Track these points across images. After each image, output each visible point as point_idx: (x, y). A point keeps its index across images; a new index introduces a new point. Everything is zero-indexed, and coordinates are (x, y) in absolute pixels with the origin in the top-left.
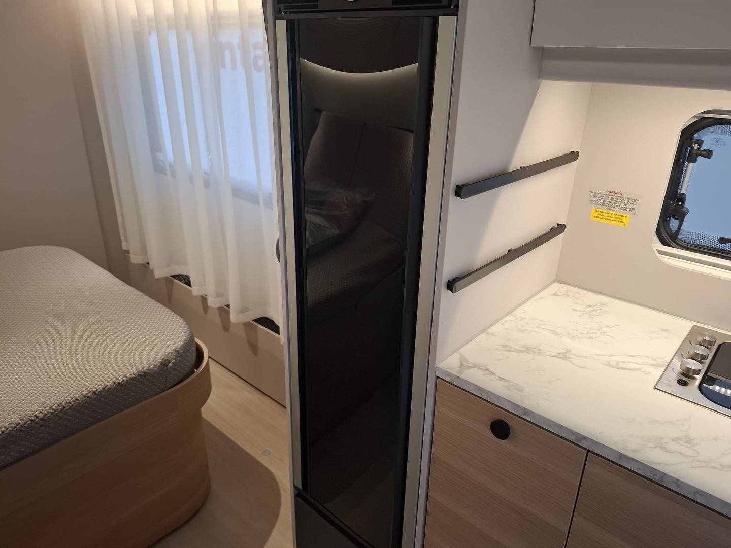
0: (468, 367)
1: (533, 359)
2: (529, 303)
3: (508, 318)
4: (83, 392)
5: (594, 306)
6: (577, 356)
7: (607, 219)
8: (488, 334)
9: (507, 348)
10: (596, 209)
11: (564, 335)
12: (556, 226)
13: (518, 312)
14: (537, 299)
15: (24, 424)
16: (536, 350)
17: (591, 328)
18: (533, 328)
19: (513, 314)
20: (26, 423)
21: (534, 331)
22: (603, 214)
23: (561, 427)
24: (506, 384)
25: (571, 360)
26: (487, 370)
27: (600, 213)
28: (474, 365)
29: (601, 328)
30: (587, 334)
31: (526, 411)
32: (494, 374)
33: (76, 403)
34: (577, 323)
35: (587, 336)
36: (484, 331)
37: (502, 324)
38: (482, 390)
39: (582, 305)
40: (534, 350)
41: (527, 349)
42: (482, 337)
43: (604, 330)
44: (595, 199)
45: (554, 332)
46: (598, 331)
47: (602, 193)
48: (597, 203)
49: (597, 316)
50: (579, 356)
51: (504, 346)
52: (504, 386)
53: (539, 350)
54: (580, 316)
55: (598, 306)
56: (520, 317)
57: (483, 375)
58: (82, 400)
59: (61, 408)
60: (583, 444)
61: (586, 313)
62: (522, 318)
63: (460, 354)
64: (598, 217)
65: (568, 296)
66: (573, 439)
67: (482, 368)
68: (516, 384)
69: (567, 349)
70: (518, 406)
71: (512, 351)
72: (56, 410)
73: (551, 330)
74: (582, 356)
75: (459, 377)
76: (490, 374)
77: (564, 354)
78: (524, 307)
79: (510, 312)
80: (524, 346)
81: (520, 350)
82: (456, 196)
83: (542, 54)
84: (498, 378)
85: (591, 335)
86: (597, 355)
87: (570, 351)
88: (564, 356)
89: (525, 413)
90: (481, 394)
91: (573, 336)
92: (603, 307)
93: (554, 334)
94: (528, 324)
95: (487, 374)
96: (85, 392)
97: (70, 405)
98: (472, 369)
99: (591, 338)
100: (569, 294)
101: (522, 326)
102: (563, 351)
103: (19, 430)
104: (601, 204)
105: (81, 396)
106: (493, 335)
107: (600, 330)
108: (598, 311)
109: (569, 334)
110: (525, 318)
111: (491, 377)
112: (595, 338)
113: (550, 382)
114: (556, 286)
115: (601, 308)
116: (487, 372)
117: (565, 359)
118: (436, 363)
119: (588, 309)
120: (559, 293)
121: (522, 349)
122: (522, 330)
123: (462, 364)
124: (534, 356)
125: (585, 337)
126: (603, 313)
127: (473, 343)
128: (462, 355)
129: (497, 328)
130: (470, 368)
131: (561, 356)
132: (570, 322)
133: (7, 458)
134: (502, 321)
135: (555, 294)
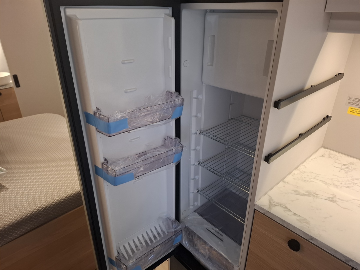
0: (274, 205)
1: (313, 201)
2: (307, 161)
3: (295, 172)
4: (65, 195)
5: (347, 165)
6: (341, 200)
7: (358, 113)
8: (285, 182)
9: (297, 193)
10: (352, 107)
11: (331, 185)
12: (326, 117)
13: (301, 168)
14: (312, 159)
15: (36, 211)
16: (315, 195)
17: (347, 180)
18: (311, 179)
19: (298, 169)
20: (37, 211)
21: (312, 181)
22: (356, 110)
23: (336, 251)
24: (298, 218)
25: (337, 202)
26: (286, 207)
27: (354, 110)
28: (278, 204)
29: (353, 180)
30: (345, 184)
31: (312, 238)
32: (290, 211)
33: (61, 201)
34: (338, 176)
35: (345, 185)
36: (282, 180)
37: (293, 175)
38: (284, 221)
39: (340, 163)
40: (313, 194)
41: (309, 194)
42: (281, 184)
43: (356, 181)
44: (352, 102)
45: (325, 183)
46: (352, 182)
47: (356, 98)
48: (352, 104)
49: (350, 172)
50: (342, 200)
51: (295, 191)
52: (297, 220)
53: (317, 194)
54: (339, 171)
55: (350, 165)
56: (303, 171)
57: (284, 211)
58: (64, 200)
59: (54, 203)
60: (350, 264)
61: (343, 169)
62: (304, 172)
63: (269, 195)
64: (352, 112)
65: (330, 157)
66: (343, 259)
67: (283, 206)
68: (305, 219)
69: (334, 195)
70: (307, 234)
71: (301, 195)
72: (52, 205)
73: (322, 181)
74: (344, 200)
75: (269, 212)
76: (288, 211)
77: (332, 198)
78: (305, 164)
79: (296, 168)
80: (307, 192)
81: (305, 194)
82: (274, 107)
83: (331, 16)
84: (293, 214)
85: (348, 185)
86: (353, 200)
87: (336, 196)
88: (332, 199)
89: (311, 239)
90: (283, 224)
91: (336, 186)
92: (353, 166)
93: (324, 183)
94: (308, 176)
95: (286, 211)
96: (66, 195)
97: (58, 202)
98: (277, 207)
99: (348, 187)
100: (331, 156)
101: (305, 177)
102: (332, 196)
103: (34, 215)
104: (355, 104)
105: (64, 197)
106: (287, 183)
107: (353, 181)
108: (350, 168)
109: (334, 184)
110: (306, 172)
111: (289, 213)
112: (351, 187)
113: (325, 218)
114: (323, 150)
115: (352, 166)
116: (286, 209)
117: (334, 201)
118: (255, 202)
119: (344, 167)
120: (324, 155)
121: (306, 194)
122: (305, 180)
123: (270, 203)
124: (314, 199)
125: (344, 187)
126: (353, 170)
127: (275, 188)
128: (270, 196)
129: (289, 179)
130: (276, 206)
131: (331, 199)
132: (334, 175)
133: (29, 228)
134: (292, 174)
135: (323, 156)
